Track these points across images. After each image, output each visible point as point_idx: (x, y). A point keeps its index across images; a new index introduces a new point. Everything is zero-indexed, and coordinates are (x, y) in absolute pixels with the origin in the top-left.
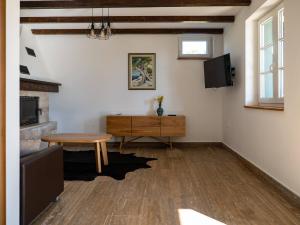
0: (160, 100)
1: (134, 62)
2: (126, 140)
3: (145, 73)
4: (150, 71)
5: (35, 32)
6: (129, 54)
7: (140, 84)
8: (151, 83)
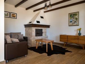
0: (80, 30)
1: (71, 16)
2: (68, 44)
3: (75, 20)
4: (76, 19)
5: (45, 12)
6: (69, 14)
7: (73, 24)
8: (77, 23)
